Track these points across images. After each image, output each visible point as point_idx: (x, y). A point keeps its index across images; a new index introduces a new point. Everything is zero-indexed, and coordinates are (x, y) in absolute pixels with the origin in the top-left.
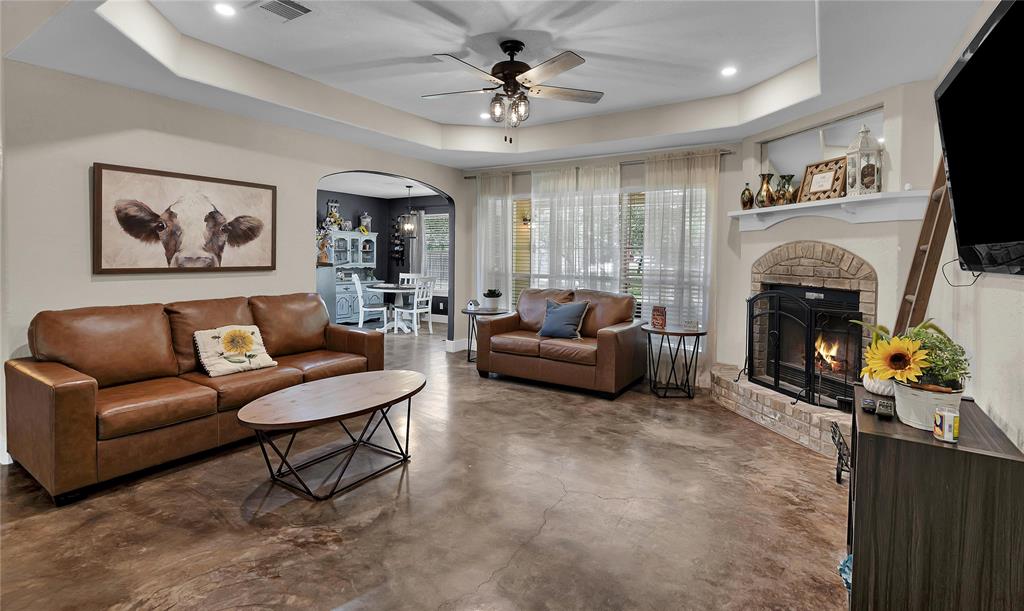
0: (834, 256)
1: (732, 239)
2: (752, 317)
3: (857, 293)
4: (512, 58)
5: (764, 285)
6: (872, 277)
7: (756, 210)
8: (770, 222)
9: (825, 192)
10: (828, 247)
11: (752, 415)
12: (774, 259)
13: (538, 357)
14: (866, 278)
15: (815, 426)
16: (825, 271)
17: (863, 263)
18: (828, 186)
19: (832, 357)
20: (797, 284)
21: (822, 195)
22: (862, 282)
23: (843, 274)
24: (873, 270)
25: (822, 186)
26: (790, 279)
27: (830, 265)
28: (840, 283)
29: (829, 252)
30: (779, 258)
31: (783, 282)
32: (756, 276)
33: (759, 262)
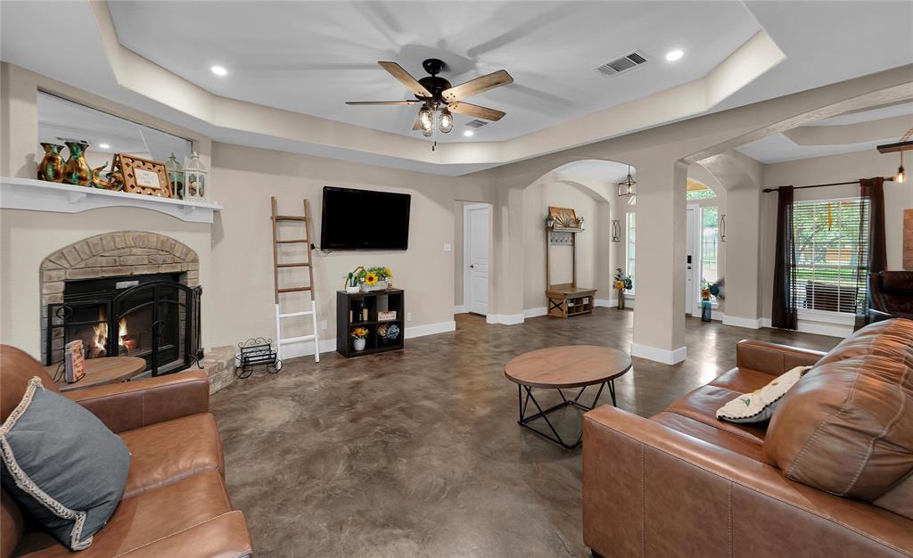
0: (167, 247)
3: (185, 274)
4: (433, 75)
5: (69, 285)
6: (195, 261)
9: (155, 189)
10: (162, 238)
12: (91, 248)
14: (192, 261)
16: (160, 258)
17: (189, 250)
20: (128, 274)
21: (152, 191)
22: (189, 265)
23: (177, 260)
24: (196, 255)
25: (149, 182)
26: (119, 271)
27: (164, 253)
28: (174, 268)
29: (163, 242)
30: (99, 248)
31: (106, 275)
32: (54, 273)
33: (61, 254)
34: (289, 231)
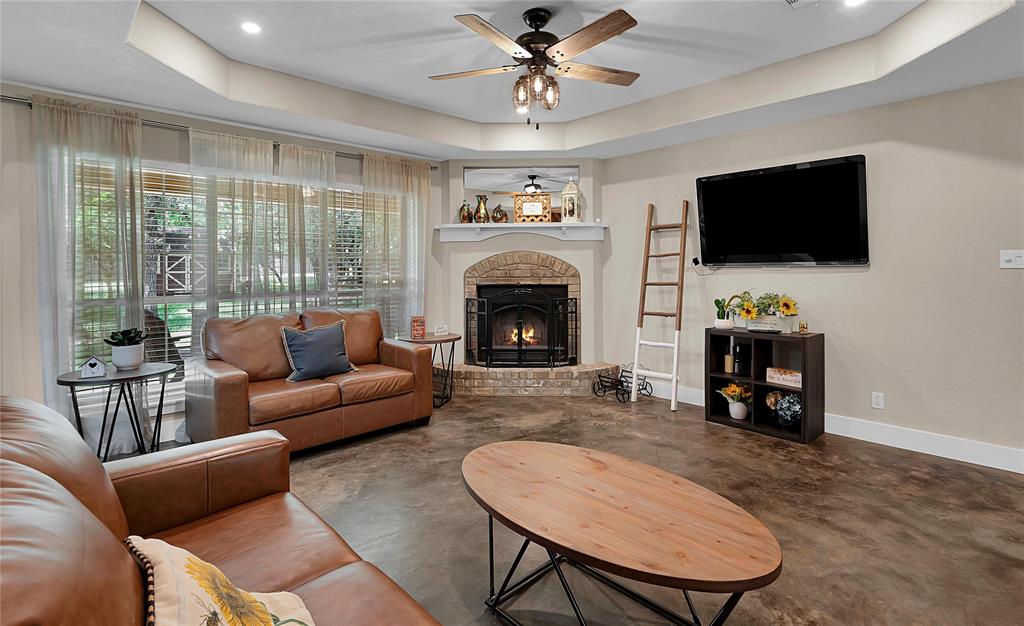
0: (548, 263)
1: (436, 248)
2: (468, 313)
3: (566, 287)
4: (537, 29)
5: (479, 288)
6: (576, 275)
7: (474, 225)
8: (488, 235)
9: (537, 217)
11: (513, 391)
12: (491, 264)
13: (341, 405)
14: (572, 276)
15: (577, 378)
16: (541, 273)
17: (569, 266)
18: (539, 212)
19: (531, 337)
20: (517, 283)
21: (535, 219)
22: (570, 279)
23: (556, 274)
24: (577, 271)
25: (533, 211)
26: (510, 281)
27: (545, 268)
28: (554, 281)
29: (543, 260)
30: (496, 264)
31: (501, 283)
32: (470, 280)
33: (474, 268)
34: (670, 243)
